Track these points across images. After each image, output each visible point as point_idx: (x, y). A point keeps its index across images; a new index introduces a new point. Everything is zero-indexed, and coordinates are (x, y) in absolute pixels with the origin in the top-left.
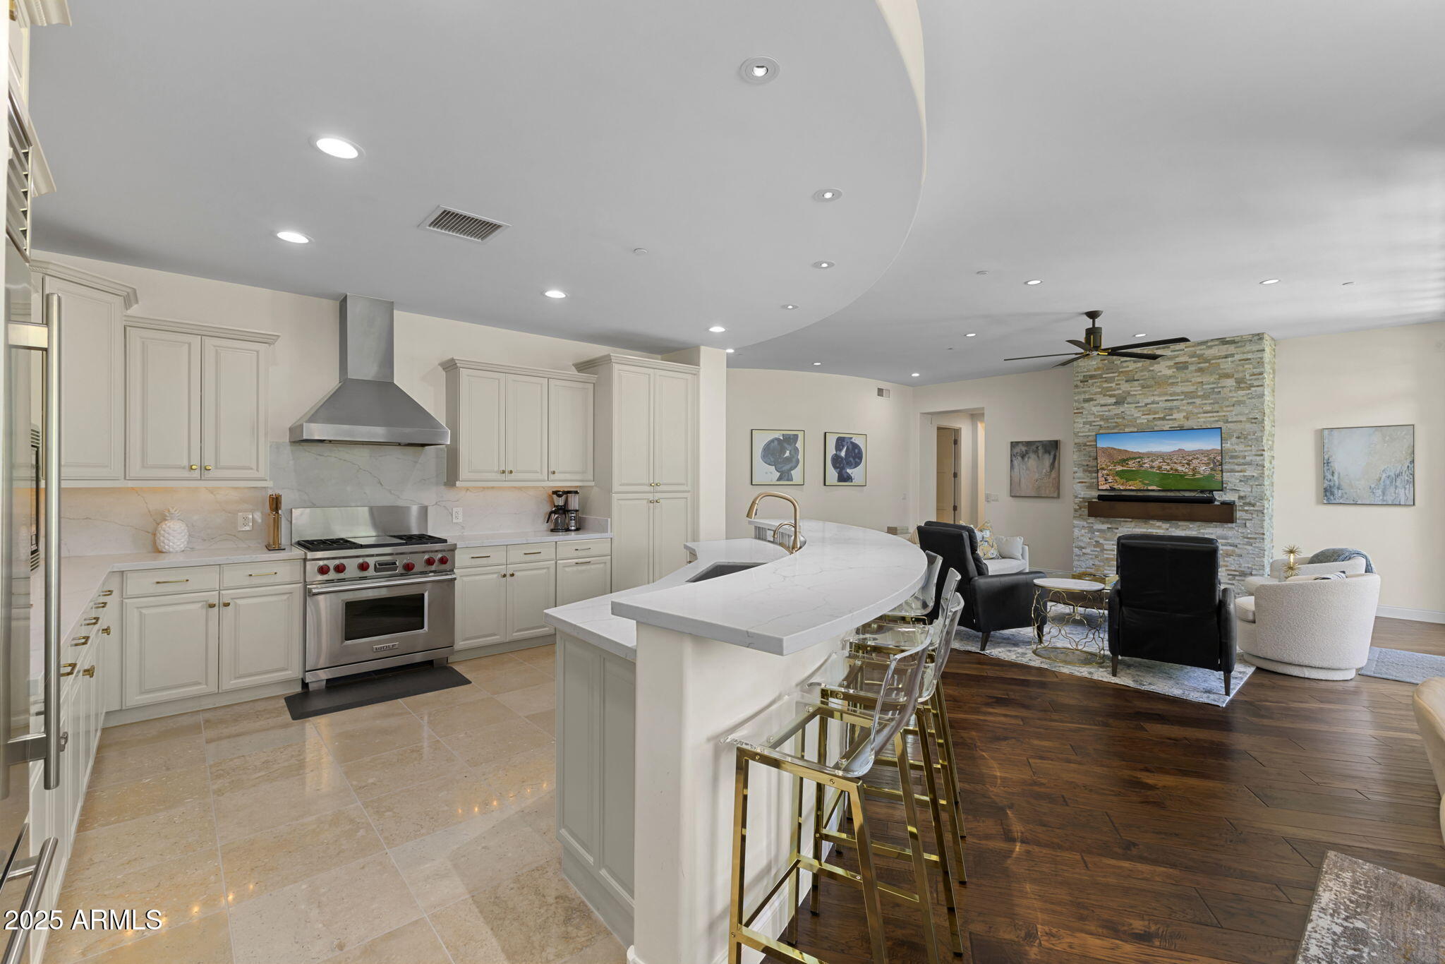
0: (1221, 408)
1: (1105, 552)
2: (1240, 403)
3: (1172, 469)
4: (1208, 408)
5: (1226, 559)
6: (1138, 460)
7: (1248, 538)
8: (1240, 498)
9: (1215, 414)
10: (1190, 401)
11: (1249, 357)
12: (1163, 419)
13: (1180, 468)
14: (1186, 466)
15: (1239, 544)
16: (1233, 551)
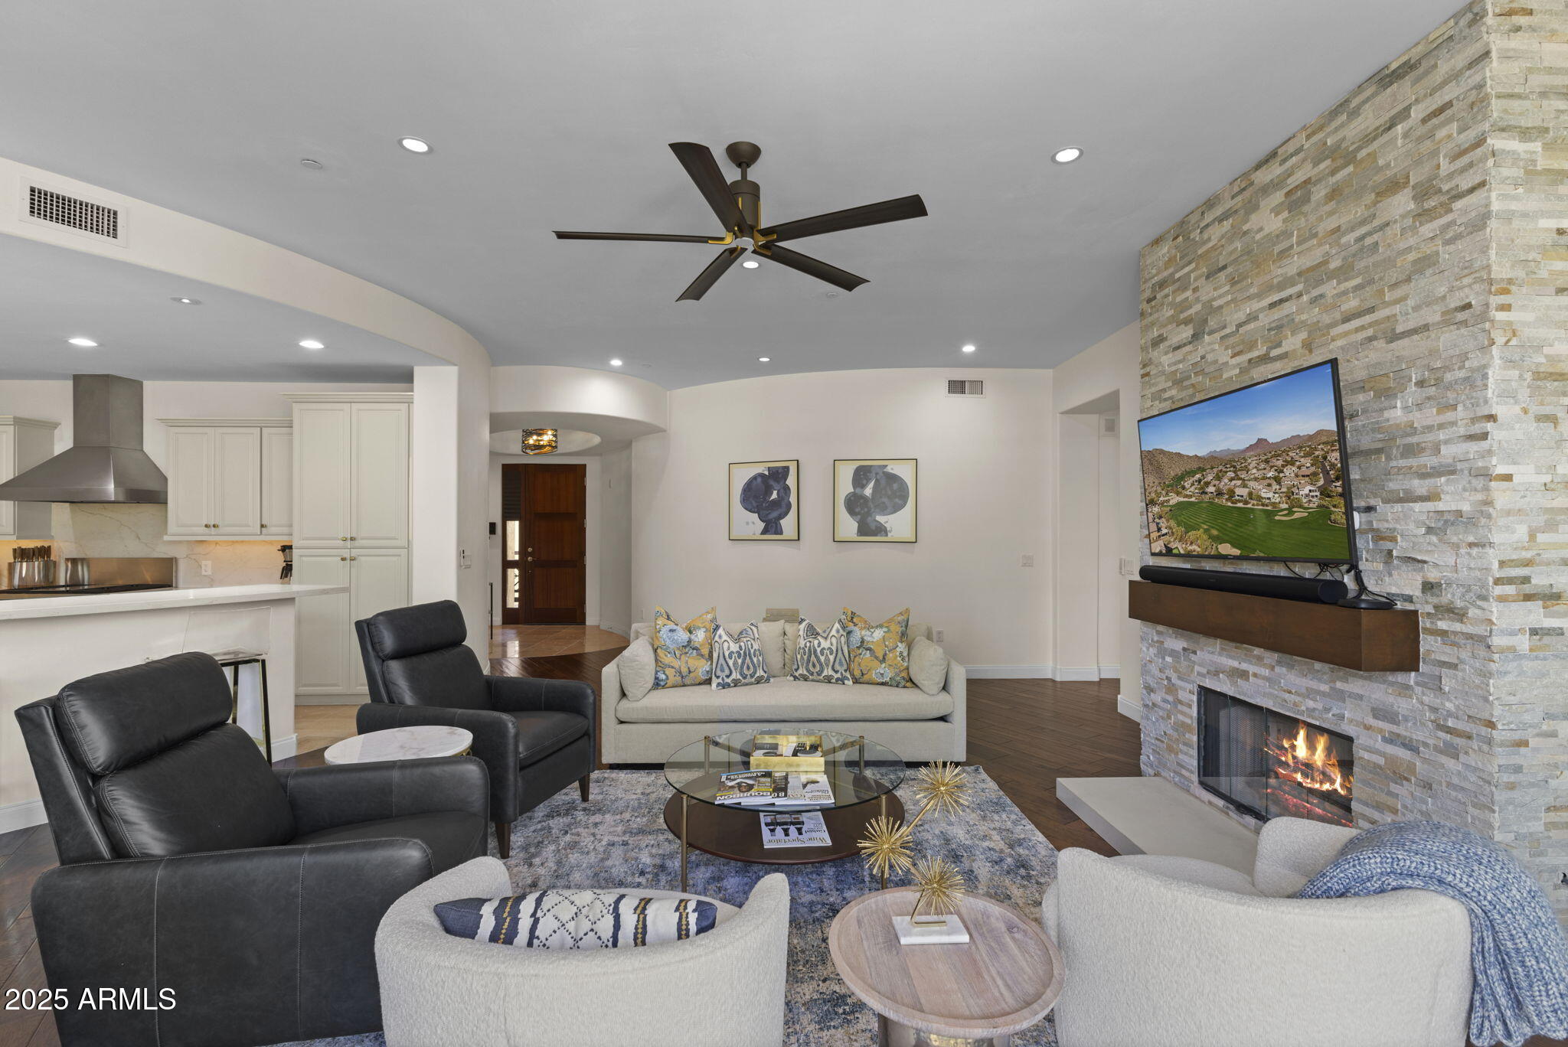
0: (1381, 292)
1: (1180, 707)
2: (1426, 262)
3: (1250, 494)
4: (1352, 304)
5: (1394, 788)
6: (1198, 476)
7: (1449, 731)
8: (1428, 587)
9: (1367, 319)
10: (1315, 293)
11: (1447, 98)
12: (1265, 359)
13: (1265, 493)
14: (1275, 486)
15: (1426, 745)
16: (1411, 768)
